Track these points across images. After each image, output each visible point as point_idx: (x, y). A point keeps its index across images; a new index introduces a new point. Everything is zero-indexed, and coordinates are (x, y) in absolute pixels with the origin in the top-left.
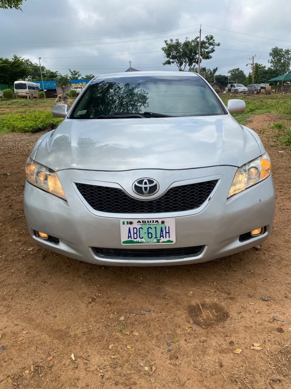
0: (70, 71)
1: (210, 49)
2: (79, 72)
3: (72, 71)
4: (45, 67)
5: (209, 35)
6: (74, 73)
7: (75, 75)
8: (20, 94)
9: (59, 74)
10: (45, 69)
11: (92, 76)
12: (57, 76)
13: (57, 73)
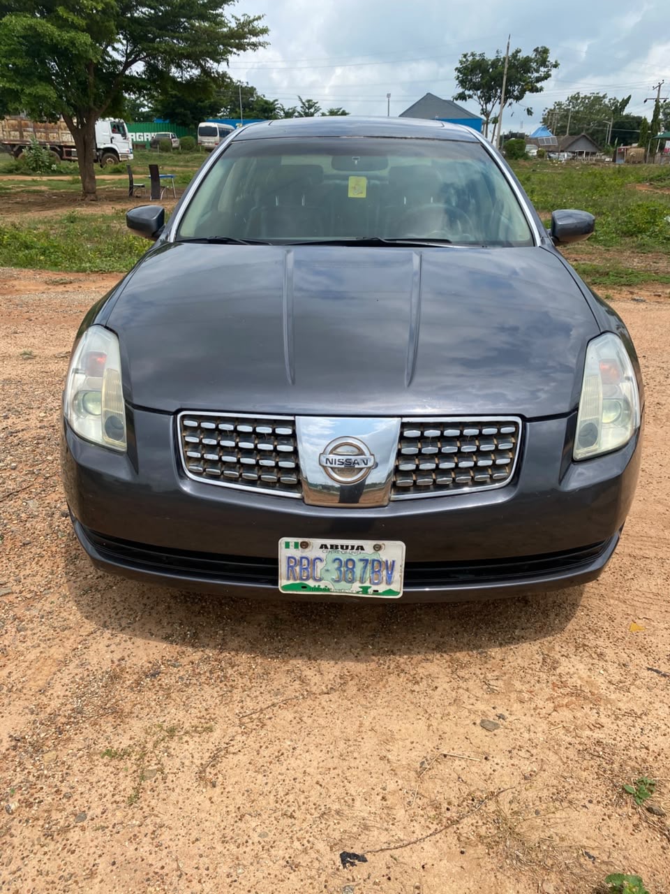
0: (301, 100)
1: (542, 73)
2: (317, 103)
3: (304, 101)
4: (255, 89)
5: (540, 47)
6: (307, 104)
7: (309, 109)
8: (206, 144)
9: (279, 106)
10: (256, 94)
11: (341, 110)
12: (275, 109)
13: (276, 103)
